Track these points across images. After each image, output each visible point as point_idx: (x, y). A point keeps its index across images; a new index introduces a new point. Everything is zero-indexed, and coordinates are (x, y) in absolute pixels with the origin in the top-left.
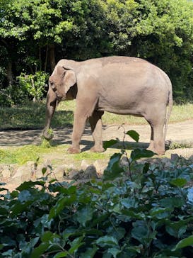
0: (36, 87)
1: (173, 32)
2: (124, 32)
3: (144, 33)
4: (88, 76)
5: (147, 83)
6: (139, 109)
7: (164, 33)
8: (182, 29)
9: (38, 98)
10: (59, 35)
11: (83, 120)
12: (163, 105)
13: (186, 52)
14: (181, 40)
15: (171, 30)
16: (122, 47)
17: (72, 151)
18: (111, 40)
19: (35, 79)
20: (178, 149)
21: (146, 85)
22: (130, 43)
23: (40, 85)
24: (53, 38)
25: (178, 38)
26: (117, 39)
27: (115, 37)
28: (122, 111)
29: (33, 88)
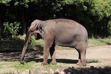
0: (14, 30)
1: (83, 4)
2: (59, 3)
3: (69, 4)
4: (50, 28)
5: (78, 32)
6: (73, 44)
7: (78, 4)
8: (87, 2)
9: (15, 35)
10: (27, 4)
11: (48, 49)
12: (85, 42)
13: (88, 13)
14: (86, 7)
15: (82, 3)
16: (58, 10)
17: (44, 64)
18: (53, 7)
19: (14, 26)
20: (91, 63)
21: (77, 33)
22: (62, 9)
23: (16, 29)
24: (24, 5)
25: (85, 6)
26: (55, 6)
27: (55, 5)
28: (65, 45)
29: (13, 30)
